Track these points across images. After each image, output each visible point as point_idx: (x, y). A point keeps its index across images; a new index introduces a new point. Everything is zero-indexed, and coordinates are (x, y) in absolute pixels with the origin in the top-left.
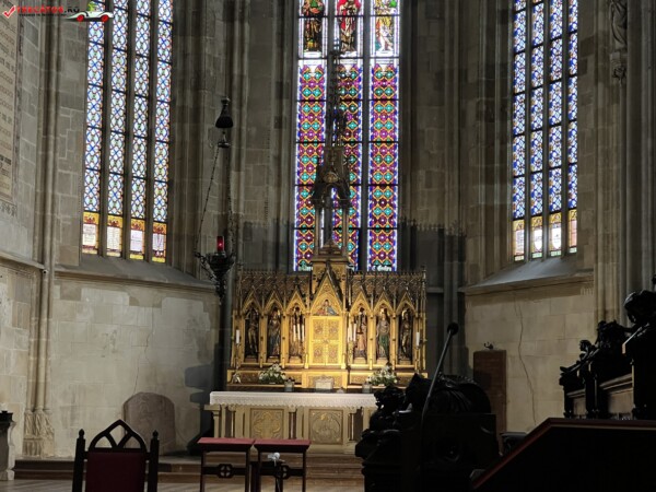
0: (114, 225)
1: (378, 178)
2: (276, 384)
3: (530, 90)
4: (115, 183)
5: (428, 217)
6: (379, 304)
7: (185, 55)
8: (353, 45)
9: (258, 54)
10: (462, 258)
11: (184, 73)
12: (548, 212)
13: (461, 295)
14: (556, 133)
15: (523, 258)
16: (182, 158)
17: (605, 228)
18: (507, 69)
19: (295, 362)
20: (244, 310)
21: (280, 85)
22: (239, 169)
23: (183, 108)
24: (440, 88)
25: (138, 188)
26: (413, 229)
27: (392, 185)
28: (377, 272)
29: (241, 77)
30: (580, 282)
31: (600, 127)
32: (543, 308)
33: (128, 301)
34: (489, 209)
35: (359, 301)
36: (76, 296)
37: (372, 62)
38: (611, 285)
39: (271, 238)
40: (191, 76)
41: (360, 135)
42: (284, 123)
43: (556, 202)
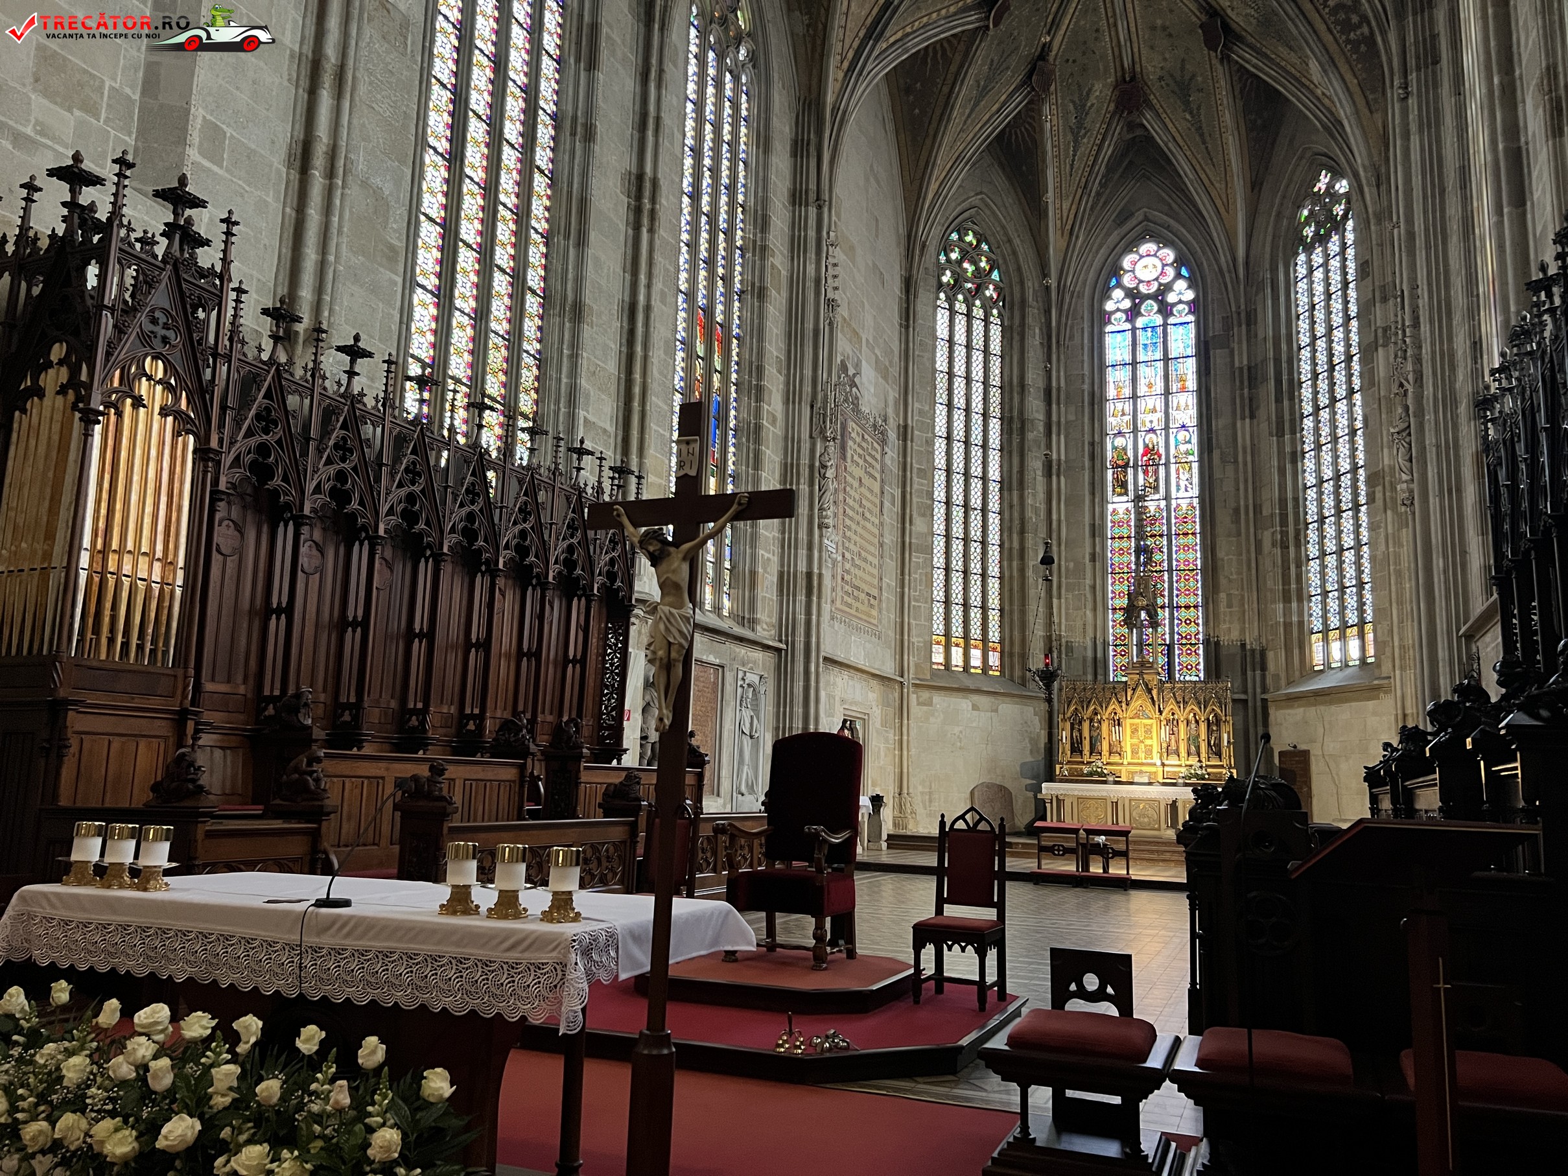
0: (957, 645)
1: (1183, 601)
2: (1099, 777)
3: (1322, 520)
4: (957, 612)
5: (1230, 634)
6: (1188, 709)
7: (1011, 507)
8: (1156, 489)
9: (1073, 502)
10: (1264, 668)
11: (1011, 520)
12: (1344, 626)
13: (1264, 701)
14: (1349, 556)
15: (1322, 667)
16: (1011, 590)
17: (1401, 639)
18: (1299, 502)
19: (1115, 759)
20: (1069, 715)
21: (1093, 526)
22: (1059, 597)
23: (1011, 549)
24: (1237, 521)
25: (975, 615)
26: (1217, 644)
27: (1196, 607)
28: (1185, 682)
29: (1059, 521)
30: (1378, 688)
31: (1391, 549)
32: (1343, 713)
33: (970, 708)
34: (1288, 625)
35: (1171, 706)
36: (929, 703)
37: (1174, 503)
38: (1410, 691)
39: (1090, 653)
40: (1016, 522)
41: (1165, 564)
42: (1097, 557)
43: (1352, 618)
